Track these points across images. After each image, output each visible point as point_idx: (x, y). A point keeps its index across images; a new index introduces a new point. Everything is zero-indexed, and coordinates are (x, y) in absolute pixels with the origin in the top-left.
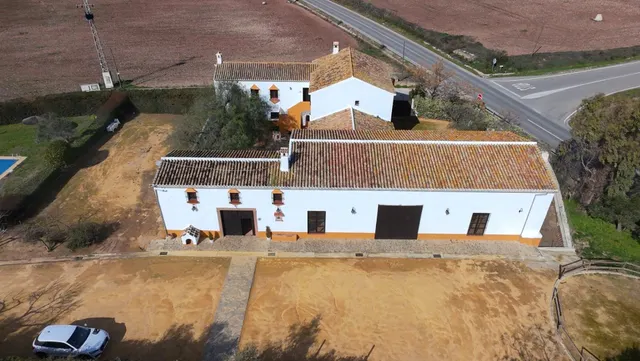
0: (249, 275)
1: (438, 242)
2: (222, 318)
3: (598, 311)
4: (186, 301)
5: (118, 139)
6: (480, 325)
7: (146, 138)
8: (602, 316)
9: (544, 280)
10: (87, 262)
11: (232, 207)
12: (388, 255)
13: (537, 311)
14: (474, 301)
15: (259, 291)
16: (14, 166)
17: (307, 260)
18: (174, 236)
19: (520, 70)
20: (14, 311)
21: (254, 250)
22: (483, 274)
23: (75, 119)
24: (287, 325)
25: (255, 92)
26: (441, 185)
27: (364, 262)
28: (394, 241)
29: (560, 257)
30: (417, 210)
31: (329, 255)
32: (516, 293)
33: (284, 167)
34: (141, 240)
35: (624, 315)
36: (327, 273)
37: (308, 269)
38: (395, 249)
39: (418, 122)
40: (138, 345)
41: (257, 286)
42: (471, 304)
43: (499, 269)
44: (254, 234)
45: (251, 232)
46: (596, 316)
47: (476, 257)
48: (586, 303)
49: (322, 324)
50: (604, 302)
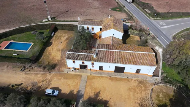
0: (86, 79)
1: (128, 74)
2: (80, 89)
3: (160, 94)
4: (73, 85)
5: (54, 38)
6: (134, 95)
7: (61, 38)
8: (161, 95)
9: (151, 86)
10: (52, 74)
11: (83, 64)
12: (117, 77)
13: (147, 93)
14: (134, 90)
15: (88, 84)
16: (31, 46)
17: (99, 77)
18: (70, 68)
19: (163, 17)
20: (39, 84)
21: (87, 73)
22: (137, 83)
23: (43, 31)
24: (94, 92)
25: (88, 28)
26: (130, 63)
27: (111, 78)
28: (119, 73)
29: (157, 80)
30: (124, 68)
31: (104, 76)
32: (143, 88)
33: (94, 56)
34: (62, 69)
35: (166, 96)
36: (103, 80)
37: (99, 79)
38: (119, 75)
39: (130, 36)
40: (64, 94)
41: (88, 82)
42: (133, 90)
43: (141, 82)
44: (87, 69)
45: (86, 68)
46: (160, 95)
47: (137, 79)
48: (158, 92)
49: (101, 92)
50: (162, 92)
